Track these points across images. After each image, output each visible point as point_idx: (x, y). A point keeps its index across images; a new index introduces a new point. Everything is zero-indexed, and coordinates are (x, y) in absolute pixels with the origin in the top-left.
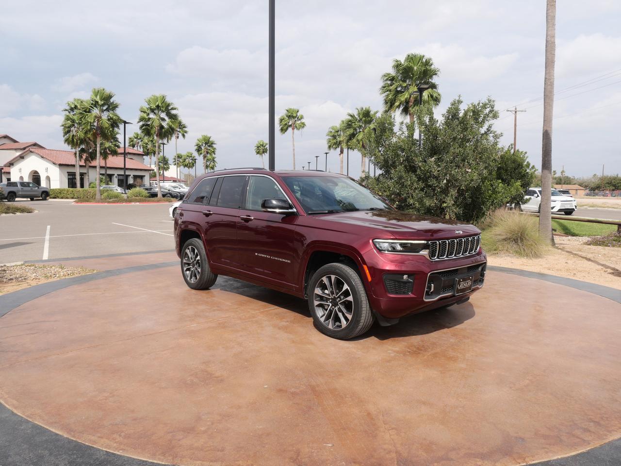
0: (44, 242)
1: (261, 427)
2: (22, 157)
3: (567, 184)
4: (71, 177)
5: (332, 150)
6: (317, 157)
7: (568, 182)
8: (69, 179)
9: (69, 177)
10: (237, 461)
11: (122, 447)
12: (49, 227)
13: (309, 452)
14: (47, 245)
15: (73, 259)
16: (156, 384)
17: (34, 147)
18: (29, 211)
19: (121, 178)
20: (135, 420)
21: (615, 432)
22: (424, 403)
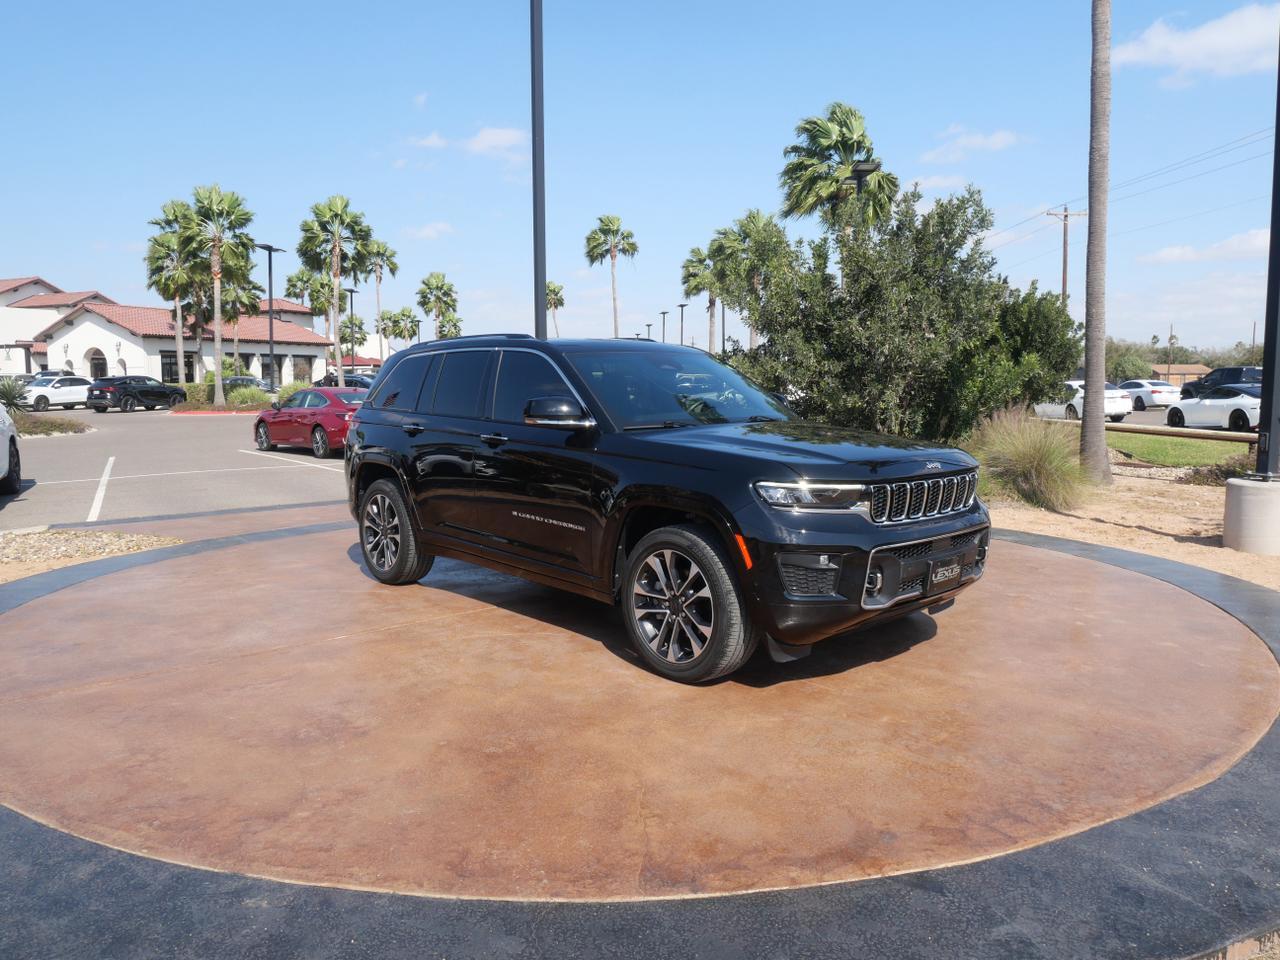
0: (96, 489)
1: (411, 811)
2: (68, 322)
3: (1181, 363)
4: (168, 360)
5: (693, 298)
6: (664, 313)
7: (1184, 358)
8: (163, 365)
9: (165, 361)
10: (349, 867)
11: (149, 844)
12: (112, 460)
13: (485, 853)
14: (100, 494)
15: (145, 519)
16: (240, 741)
17: (94, 302)
18: (78, 428)
19: (267, 360)
20: (185, 799)
21: (1075, 823)
22: (731, 773)
